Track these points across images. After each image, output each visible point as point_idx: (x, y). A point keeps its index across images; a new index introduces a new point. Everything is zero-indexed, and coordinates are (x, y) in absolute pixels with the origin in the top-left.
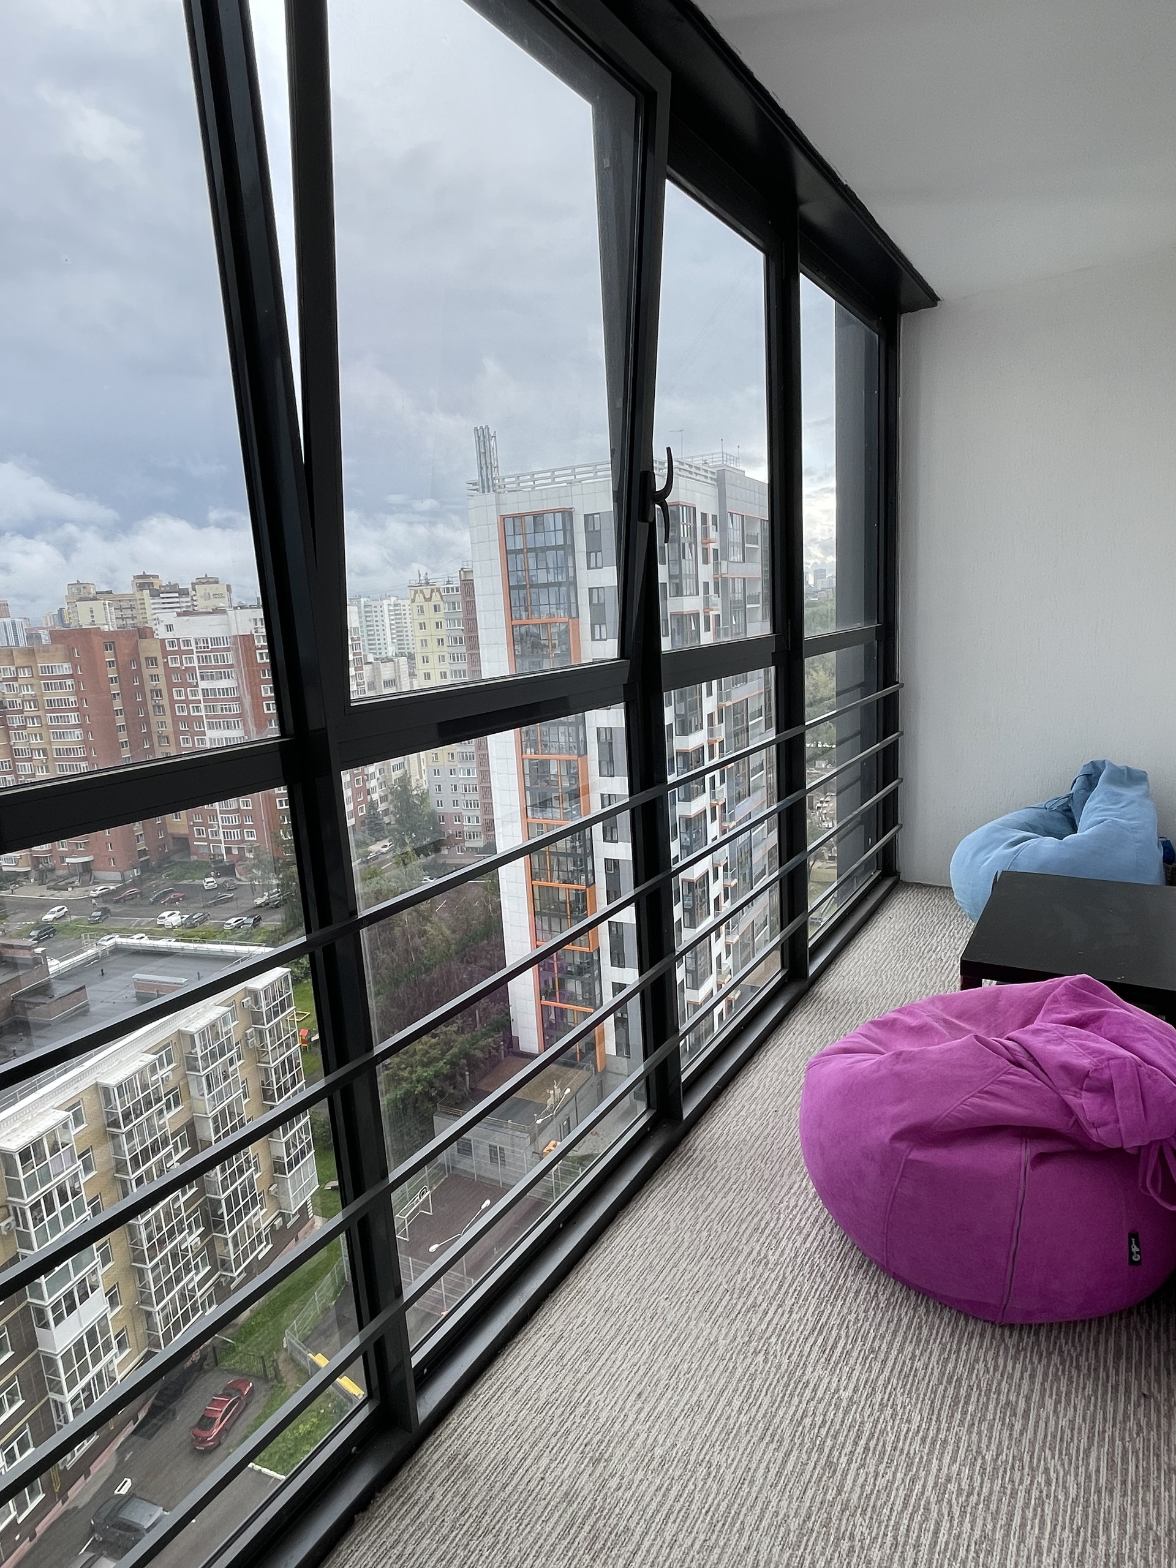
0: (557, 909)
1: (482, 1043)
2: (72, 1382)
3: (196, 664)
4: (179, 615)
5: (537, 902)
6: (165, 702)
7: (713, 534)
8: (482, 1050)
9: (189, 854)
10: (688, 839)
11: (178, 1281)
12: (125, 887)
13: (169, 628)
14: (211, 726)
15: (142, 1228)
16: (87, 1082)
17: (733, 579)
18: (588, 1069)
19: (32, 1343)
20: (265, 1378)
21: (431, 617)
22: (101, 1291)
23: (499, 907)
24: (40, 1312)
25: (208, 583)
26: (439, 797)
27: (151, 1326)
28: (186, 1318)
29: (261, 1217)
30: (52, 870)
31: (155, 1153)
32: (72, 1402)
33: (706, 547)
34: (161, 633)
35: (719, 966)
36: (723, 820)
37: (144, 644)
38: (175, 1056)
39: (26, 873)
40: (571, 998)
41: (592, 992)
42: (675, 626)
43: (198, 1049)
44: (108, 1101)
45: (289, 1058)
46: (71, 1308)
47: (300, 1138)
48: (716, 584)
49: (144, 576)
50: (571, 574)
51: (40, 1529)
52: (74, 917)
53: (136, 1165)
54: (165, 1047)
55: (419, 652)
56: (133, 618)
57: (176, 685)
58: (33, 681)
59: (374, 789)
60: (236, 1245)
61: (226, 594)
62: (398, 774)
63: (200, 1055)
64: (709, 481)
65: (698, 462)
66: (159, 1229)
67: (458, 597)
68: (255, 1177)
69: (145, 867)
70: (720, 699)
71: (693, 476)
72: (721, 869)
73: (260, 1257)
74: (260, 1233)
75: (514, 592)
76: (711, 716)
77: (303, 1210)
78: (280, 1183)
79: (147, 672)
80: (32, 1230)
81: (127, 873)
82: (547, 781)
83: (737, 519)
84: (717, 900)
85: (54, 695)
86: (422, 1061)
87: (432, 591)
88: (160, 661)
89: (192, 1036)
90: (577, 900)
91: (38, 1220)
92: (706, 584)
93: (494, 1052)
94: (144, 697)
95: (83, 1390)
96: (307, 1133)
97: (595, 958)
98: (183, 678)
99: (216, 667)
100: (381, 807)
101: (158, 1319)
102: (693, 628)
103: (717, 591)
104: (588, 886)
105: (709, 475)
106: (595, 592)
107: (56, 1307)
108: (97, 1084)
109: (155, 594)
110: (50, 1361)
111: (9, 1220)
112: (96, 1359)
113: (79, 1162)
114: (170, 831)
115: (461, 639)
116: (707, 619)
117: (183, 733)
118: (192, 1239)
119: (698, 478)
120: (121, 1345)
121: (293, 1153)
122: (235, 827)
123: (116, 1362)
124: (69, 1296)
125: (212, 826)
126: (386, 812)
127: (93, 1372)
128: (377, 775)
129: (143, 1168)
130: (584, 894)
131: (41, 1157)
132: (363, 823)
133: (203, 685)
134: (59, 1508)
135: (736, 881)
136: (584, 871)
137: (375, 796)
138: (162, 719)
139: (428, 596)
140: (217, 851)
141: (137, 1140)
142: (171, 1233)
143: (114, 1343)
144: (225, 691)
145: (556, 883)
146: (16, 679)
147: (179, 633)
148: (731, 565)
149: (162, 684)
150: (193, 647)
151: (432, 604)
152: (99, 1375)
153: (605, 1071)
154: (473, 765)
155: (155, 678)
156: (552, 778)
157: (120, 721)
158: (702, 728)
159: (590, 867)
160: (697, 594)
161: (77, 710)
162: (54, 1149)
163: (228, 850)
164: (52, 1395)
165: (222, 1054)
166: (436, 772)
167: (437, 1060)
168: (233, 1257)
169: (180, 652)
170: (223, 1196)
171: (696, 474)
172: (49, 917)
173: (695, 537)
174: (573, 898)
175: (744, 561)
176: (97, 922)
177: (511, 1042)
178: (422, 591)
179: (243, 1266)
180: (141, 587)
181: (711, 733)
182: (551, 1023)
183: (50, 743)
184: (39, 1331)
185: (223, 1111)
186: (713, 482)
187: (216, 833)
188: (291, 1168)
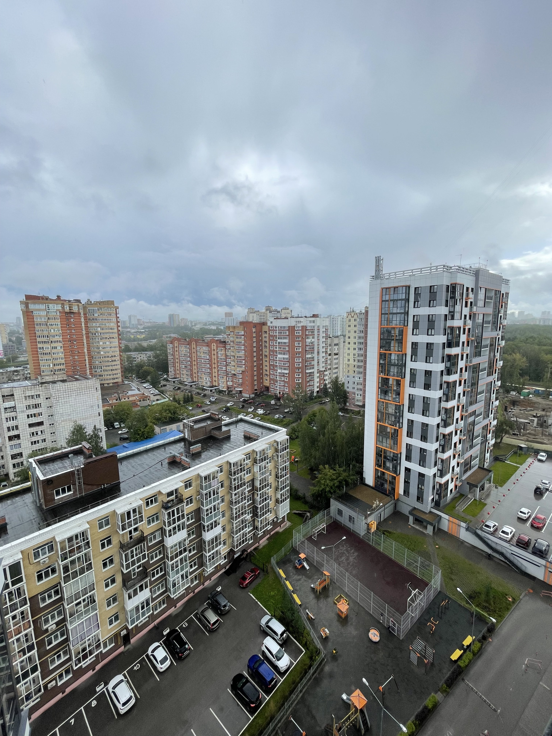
0: (386, 434)
1: (352, 477)
2: (209, 551)
3: (277, 334)
4: (275, 319)
5: (379, 430)
6: (267, 345)
7: (471, 295)
8: (351, 480)
9: (268, 392)
10: (445, 417)
11: (243, 530)
12: (250, 399)
13: (271, 322)
14: (280, 353)
15: (234, 510)
16: (225, 460)
17: (479, 314)
18: (391, 497)
19: (201, 535)
20: (263, 571)
21: (353, 323)
22: (220, 526)
23: (363, 429)
24: (204, 527)
25: (286, 309)
26: (348, 385)
27: (233, 541)
28: (243, 542)
29: (270, 516)
30: (232, 391)
31: (241, 487)
32: (209, 556)
33: (467, 300)
34: (269, 324)
35: (453, 470)
36: (462, 411)
37: (264, 327)
38: (251, 458)
39: (225, 391)
40: (388, 469)
41: (396, 468)
42: (449, 331)
43: (258, 457)
44: (230, 467)
45: (285, 466)
46: (212, 528)
47: (286, 493)
48: (470, 316)
49: (268, 307)
50: (407, 309)
51: (196, 591)
52: (235, 406)
53: (235, 490)
54: (248, 454)
55: (347, 335)
56: (264, 319)
57: (271, 340)
58: (234, 336)
59: (326, 380)
60: (261, 523)
61: (290, 313)
62: (335, 375)
63: (258, 459)
64: (472, 274)
65: (468, 267)
66: (239, 511)
67: (363, 316)
68: (270, 503)
69: (256, 394)
70: (467, 362)
71: (464, 272)
72: (459, 432)
73: (268, 529)
74: (269, 522)
75: (383, 316)
76: (461, 369)
77: (284, 517)
78: (278, 507)
79: (264, 335)
80: (205, 501)
81: (251, 395)
82: (387, 386)
83: (483, 290)
84: (455, 444)
85: (238, 340)
86: (329, 479)
87: (355, 314)
88: (268, 332)
89: (257, 452)
90: (395, 432)
91: (206, 499)
92: (465, 316)
93: (355, 482)
94: (262, 343)
95: (212, 554)
96: (288, 492)
97: (399, 456)
98: (273, 338)
99: (283, 335)
100: (328, 386)
101: (235, 539)
102: (458, 333)
103: (470, 318)
104: (399, 428)
105: (472, 272)
106: (416, 317)
107: (208, 526)
108: (228, 461)
109: (270, 312)
110: (205, 542)
111: (200, 496)
112: (217, 546)
113: (220, 484)
114: (264, 384)
115: (362, 331)
116: (464, 329)
117: (272, 355)
118: (248, 517)
119: (467, 273)
120: (224, 544)
121: (283, 498)
122: (282, 386)
123: (222, 549)
124: (212, 524)
125: (276, 385)
126: (330, 388)
127: (215, 550)
128: (328, 375)
129: (237, 491)
130: (398, 430)
131: (210, 480)
132: (321, 390)
133: (279, 341)
134: (201, 587)
135: (465, 437)
136: (399, 422)
137: (327, 382)
138: (266, 350)
139: (353, 316)
140: (276, 393)
141: (236, 481)
142: (242, 514)
143: (222, 543)
144: (285, 343)
145: (386, 425)
146: (229, 335)
147: (274, 324)
148: (477, 308)
149: (267, 340)
150: (277, 329)
151: (354, 318)
152: (217, 551)
153: (398, 500)
154: (361, 376)
155: (265, 337)
156: (390, 385)
157: (255, 349)
158: (457, 373)
159: (401, 421)
160: (461, 319)
161: (244, 345)
162: (213, 479)
163: (280, 393)
164: (204, 552)
165: (265, 460)
166: (348, 377)
167: (334, 480)
168: (260, 527)
169: (273, 330)
170: (259, 506)
171: (466, 272)
172: (229, 405)
173: (462, 296)
174: (393, 431)
175: (484, 307)
176: (241, 409)
177: (362, 479)
178: (351, 314)
179: (262, 531)
180: (267, 310)
181: (461, 376)
182: (378, 476)
183: (236, 354)
184: (203, 532)
185: (263, 479)
186: (473, 275)
187: (277, 387)
188: (281, 502)
